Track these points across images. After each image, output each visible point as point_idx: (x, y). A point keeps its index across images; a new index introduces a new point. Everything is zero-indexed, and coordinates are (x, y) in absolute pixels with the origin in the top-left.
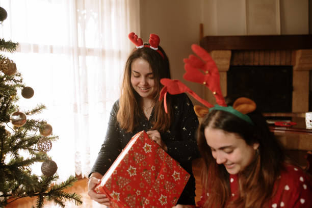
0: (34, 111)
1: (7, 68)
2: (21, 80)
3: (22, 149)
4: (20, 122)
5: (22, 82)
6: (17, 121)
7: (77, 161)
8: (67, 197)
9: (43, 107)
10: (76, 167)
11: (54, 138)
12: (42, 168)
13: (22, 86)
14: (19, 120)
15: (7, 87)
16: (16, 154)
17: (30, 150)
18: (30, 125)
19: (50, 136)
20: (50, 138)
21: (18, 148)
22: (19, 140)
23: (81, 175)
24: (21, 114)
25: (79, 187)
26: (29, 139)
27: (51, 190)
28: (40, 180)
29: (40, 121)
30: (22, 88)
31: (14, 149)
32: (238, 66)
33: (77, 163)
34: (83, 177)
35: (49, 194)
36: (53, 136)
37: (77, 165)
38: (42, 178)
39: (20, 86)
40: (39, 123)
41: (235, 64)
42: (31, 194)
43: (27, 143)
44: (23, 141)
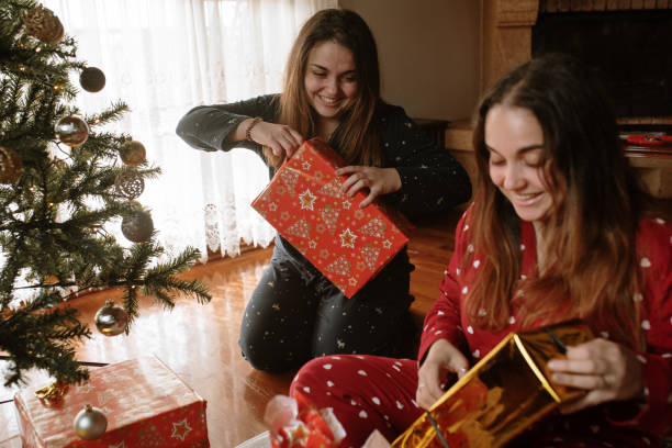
0: (106, 117)
1: (40, 26)
2: (74, 51)
3: (90, 196)
4: (74, 137)
5: (74, 56)
6: (70, 135)
7: (211, 223)
8: (181, 286)
9: (122, 107)
10: (208, 235)
11: (150, 171)
12: (123, 228)
13: (81, 66)
14: (74, 133)
15: (51, 69)
16: (78, 204)
17: (106, 196)
18: (99, 145)
19: (142, 168)
20: (143, 172)
21: (81, 193)
22: (81, 177)
23: (219, 251)
24: (77, 122)
25: (217, 275)
26: (101, 174)
27: (150, 274)
28: (127, 254)
29: (118, 135)
30: (81, 70)
31: (75, 196)
32: (558, 13)
33: (211, 227)
34: (223, 254)
35: (146, 282)
36: (148, 168)
37: (210, 231)
38: (131, 250)
39: (75, 65)
40: (115, 140)
41: (551, 9)
42: (110, 280)
43: (98, 182)
44: (90, 179)
